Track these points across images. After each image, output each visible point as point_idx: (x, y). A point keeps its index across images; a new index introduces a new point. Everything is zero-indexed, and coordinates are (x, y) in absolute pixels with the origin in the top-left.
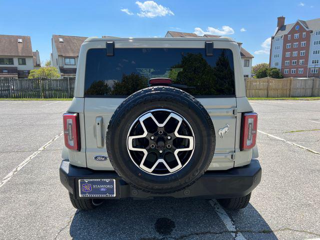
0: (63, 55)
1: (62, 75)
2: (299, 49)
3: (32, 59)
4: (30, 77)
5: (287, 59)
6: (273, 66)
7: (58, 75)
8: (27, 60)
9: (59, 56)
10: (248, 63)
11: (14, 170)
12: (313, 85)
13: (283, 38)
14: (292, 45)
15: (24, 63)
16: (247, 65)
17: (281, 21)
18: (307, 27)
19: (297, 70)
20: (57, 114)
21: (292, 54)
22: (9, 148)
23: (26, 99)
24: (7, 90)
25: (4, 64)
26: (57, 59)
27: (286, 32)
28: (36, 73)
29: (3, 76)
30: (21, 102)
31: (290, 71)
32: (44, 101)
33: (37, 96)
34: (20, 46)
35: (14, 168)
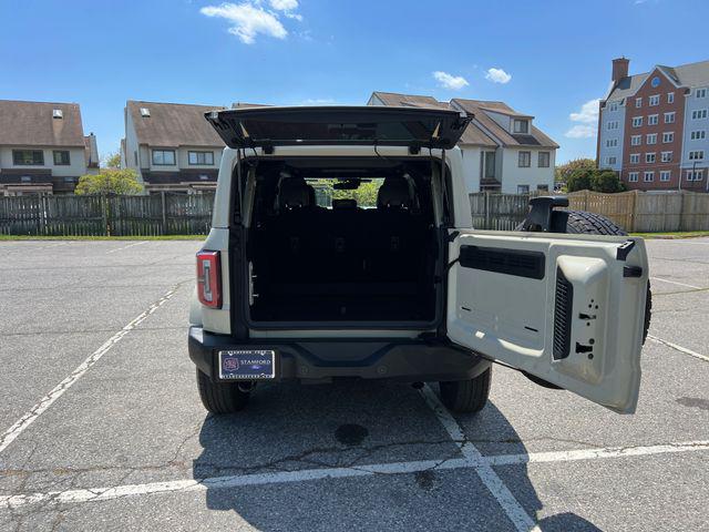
0: (150, 144)
1: (147, 187)
2: (661, 127)
3: (82, 153)
4: (79, 191)
5: (636, 149)
6: (605, 165)
7: (138, 186)
8: (73, 155)
9: (141, 145)
10: (546, 159)
11: (88, 359)
12: (683, 206)
13: (624, 105)
14: (646, 119)
15: (66, 161)
16: (546, 163)
17: (620, 66)
18: (677, 81)
19: (657, 174)
20: (144, 266)
21: (644, 138)
22: (69, 326)
23: (74, 238)
24: (34, 219)
25: (23, 164)
26: (136, 154)
27: (632, 91)
28: (92, 182)
29: (21, 188)
30: (64, 243)
31: (641, 175)
32: (111, 242)
33: (96, 230)
34: (58, 125)
35: (86, 356)
